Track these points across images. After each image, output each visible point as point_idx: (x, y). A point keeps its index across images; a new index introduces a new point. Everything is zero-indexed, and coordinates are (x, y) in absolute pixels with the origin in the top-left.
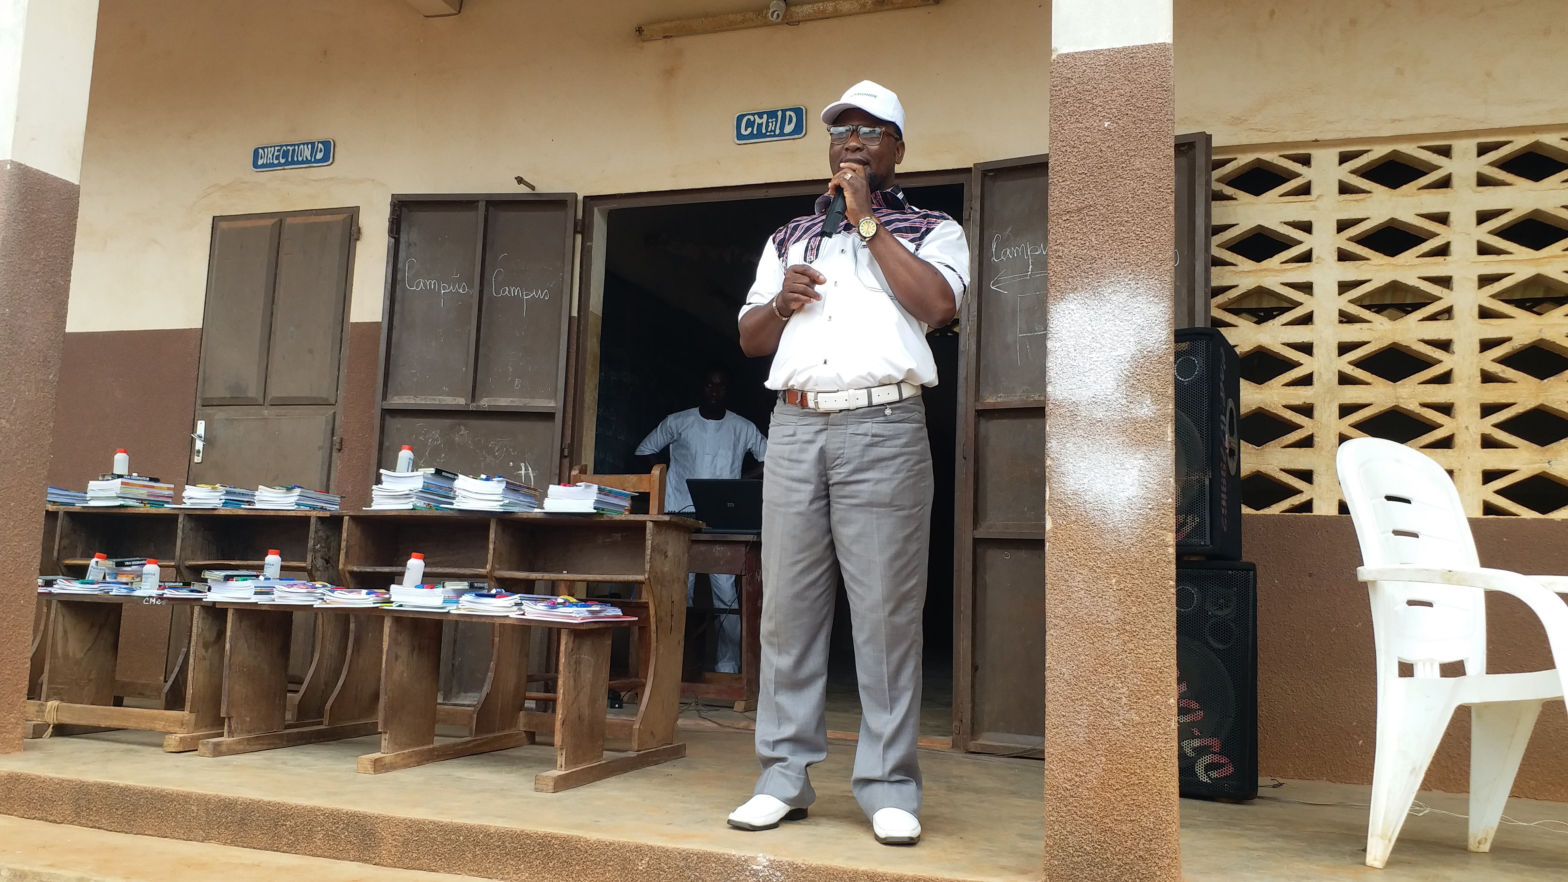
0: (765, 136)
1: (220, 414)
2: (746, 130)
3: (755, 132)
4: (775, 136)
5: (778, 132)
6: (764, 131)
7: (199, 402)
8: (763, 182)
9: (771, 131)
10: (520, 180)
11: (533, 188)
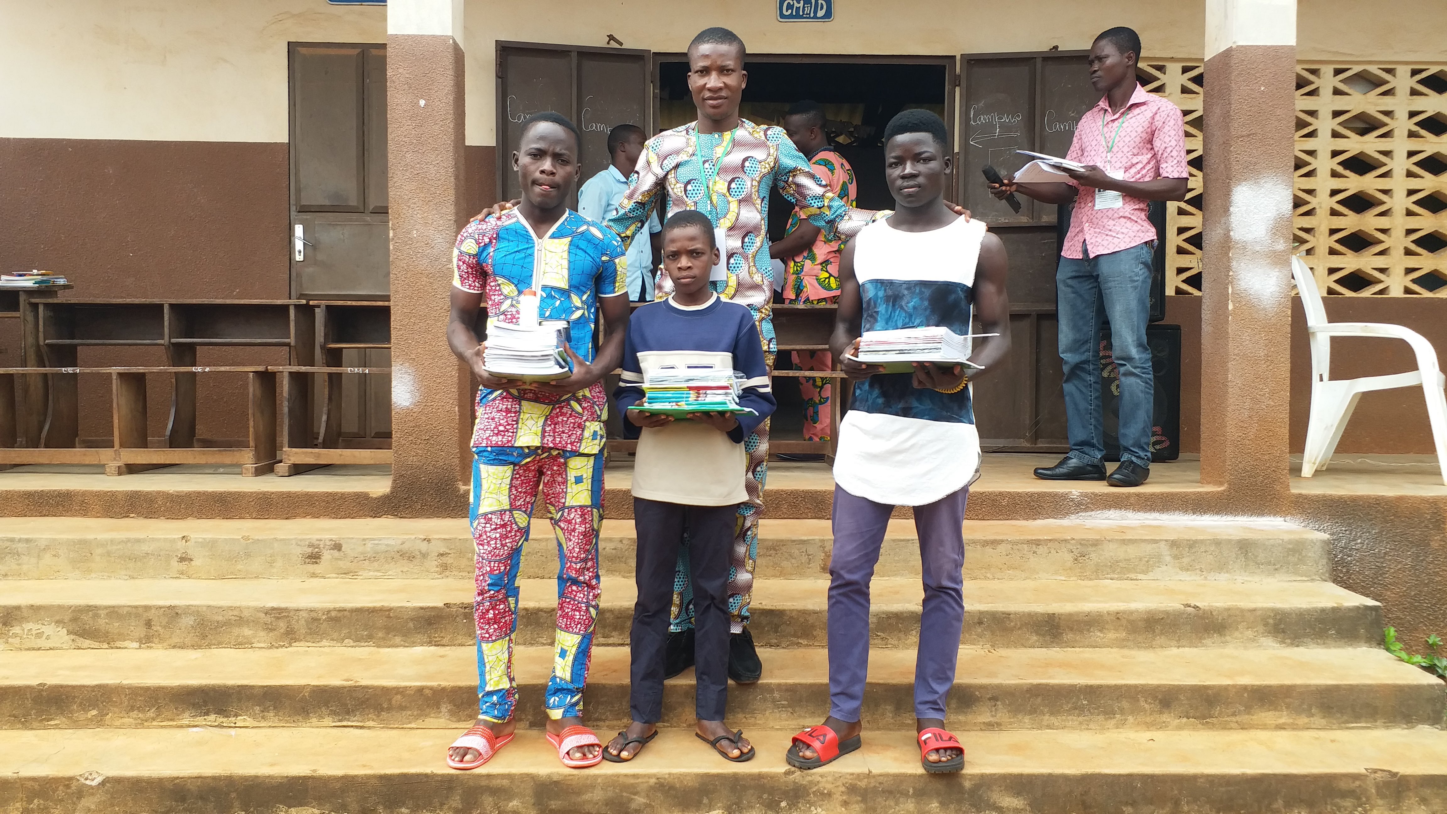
0: (802, 17)
1: (318, 219)
2: (787, 11)
3: (794, 14)
4: (810, 18)
5: (812, 15)
6: (801, 13)
7: (293, 208)
8: (802, 53)
9: (807, 14)
10: (611, 38)
11: (621, 44)
